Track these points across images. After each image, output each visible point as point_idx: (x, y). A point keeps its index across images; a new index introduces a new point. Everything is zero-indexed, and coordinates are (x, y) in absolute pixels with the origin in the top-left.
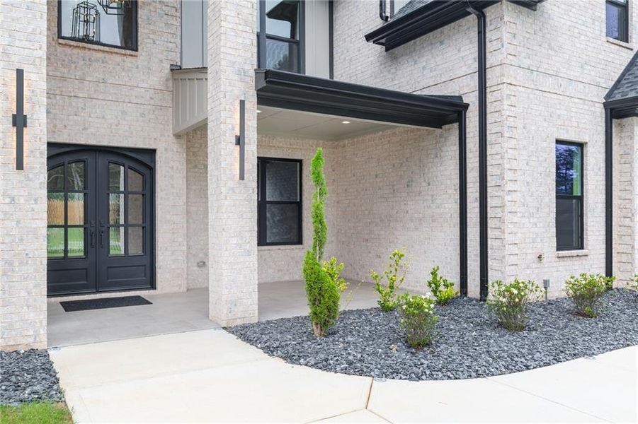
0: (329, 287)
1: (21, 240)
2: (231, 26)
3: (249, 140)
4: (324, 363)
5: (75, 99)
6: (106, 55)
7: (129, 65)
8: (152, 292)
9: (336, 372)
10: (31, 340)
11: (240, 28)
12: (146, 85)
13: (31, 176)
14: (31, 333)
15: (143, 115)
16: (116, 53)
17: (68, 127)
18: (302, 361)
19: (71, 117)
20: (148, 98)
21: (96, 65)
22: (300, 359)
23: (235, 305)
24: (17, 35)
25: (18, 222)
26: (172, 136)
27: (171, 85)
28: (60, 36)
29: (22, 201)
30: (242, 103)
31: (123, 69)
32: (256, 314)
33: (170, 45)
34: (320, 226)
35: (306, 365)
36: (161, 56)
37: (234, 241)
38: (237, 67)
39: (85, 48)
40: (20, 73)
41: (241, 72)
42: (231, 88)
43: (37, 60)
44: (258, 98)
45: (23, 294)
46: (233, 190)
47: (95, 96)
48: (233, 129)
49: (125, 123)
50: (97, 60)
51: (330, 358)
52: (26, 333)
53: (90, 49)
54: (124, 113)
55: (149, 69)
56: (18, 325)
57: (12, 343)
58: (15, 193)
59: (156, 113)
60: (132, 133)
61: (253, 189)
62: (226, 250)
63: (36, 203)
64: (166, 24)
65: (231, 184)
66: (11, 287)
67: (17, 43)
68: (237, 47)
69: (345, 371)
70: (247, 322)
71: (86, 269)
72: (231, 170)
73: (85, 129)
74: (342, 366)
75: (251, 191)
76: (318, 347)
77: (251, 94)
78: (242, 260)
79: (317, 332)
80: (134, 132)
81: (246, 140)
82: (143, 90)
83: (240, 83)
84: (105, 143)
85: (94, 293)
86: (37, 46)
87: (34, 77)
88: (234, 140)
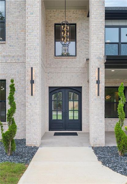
0: (124, 137)
1: (33, 115)
2: (95, 43)
3: (102, 82)
4: (115, 167)
5: (59, 74)
6: (67, 59)
7: (74, 61)
8: (81, 131)
9: (118, 172)
10: (35, 144)
11: (98, 42)
12: (79, 67)
13: (35, 97)
14: (35, 142)
15: (78, 76)
16: (70, 58)
17: (57, 82)
18: (107, 165)
19: (58, 79)
20: (79, 70)
21: (64, 63)
22: (107, 164)
23: (96, 140)
24: (31, 58)
25: (32, 110)
26: (87, 82)
27: (86, 65)
28: (55, 56)
29: (33, 104)
30: (99, 69)
31: (72, 63)
32: (104, 143)
33: (86, 53)
34: (121, 113)
35: (108, 167)
36: (83, 57)
37: (96, 117)
38: (97, 56)
39: (61, 58)
40: (32, 68)
41: (99, 58)
42: (94, 64)
43: (37, 64)
44: (105, 66)
45: (33, 130)
46: (96, 99)
47: (64, 72)
48: (96, 78)
49: (73, 79)
50: (65, 61)
51: (118, 166)
52: (34, 142)
53: (63, 58)
54: (72, 76)
55: (80, 61)
56: (32, 139)
57: (30, 144)
58: (31, 102)
59: (82, 75)
60: (74, 82)
61: (103, 99)
62: (93, 120)
63: (36, 105)
64: (85, 46)
65: (95, 97)
66: (30, 128)
67: (32, 60)
68: (97, 49)
69: (121, 173)
70: (101, 146)
71: (62, 123)
72: (95, 92)
73: (61, 82)
74: (121, 170)
75: (102, 100)
76: (117, 160)
77: (102, 65)
78: (98, 124)
79: (120, 154)
80: (75, 82)
81: (100, 82)
82: (78, 68)
83: (98, 62)
84: (67, 86)
85: (64, 130)
86: (36, 60)
87: (36, 69)
88: (96, 82)
